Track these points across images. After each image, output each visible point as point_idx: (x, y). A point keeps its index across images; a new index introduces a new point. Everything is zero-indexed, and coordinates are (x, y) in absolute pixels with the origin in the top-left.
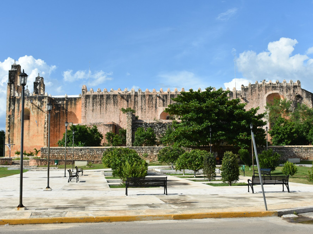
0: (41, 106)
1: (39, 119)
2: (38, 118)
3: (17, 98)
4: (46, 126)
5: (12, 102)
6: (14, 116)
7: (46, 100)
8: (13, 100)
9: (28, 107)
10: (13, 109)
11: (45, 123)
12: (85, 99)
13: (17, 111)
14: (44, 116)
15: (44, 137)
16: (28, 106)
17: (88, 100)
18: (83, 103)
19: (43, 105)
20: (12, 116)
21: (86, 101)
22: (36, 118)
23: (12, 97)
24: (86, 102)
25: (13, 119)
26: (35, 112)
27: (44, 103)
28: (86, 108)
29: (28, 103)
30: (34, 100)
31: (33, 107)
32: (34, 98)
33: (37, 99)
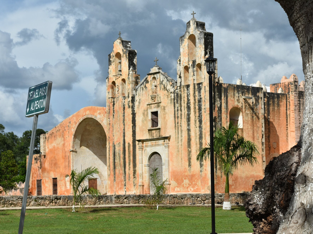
0: (256, 105)
1: (255, 128)
2: (253, 126)
3: (223, 85)
4: (264, 140)
5: (218, 93)
6: (221, 119)
7: (261, 95)
8: (218, 89)
9: (239, 104)
10: (219, 105)
11: (263, 135)
12: (298, 98)
13: (225, 110)
14: (260, 123)
15: (262, 159)
16: (239, 102)
17: (302, 100)
18: (296, 104)
19: (259, 103)
20: (218, 120)
21: (299, 101)
22: (251, 126)
23: (216, 84)
24: (300, 103)
25: (219, 125)
26: (249, 114)
27: (260, 100)
28: (300, 114)
29: (238, 96)
30: (247, 93)
31: (246, 106)
32: (246, 89)
33: (250, 92)
